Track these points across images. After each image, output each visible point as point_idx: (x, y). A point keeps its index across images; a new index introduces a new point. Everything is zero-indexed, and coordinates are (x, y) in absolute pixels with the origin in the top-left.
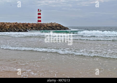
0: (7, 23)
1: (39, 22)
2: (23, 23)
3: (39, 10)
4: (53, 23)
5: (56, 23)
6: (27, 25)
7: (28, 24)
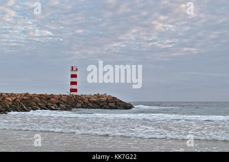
0: (7, 94)
1: (72, 93)
2: (40, 95)
3: (72, 68)
4: (100, 94)
5: (107, 95)
6: (49, 99)
7: (50, 96)
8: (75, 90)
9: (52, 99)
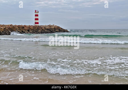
0: (1, 25)
1: (36, 25)
2: (19, 26)
4: (51, 25)
5: (55, 25)
6: (24, 28)
7: (24, 26)
8: (38, 23)
9: (25, 28)
